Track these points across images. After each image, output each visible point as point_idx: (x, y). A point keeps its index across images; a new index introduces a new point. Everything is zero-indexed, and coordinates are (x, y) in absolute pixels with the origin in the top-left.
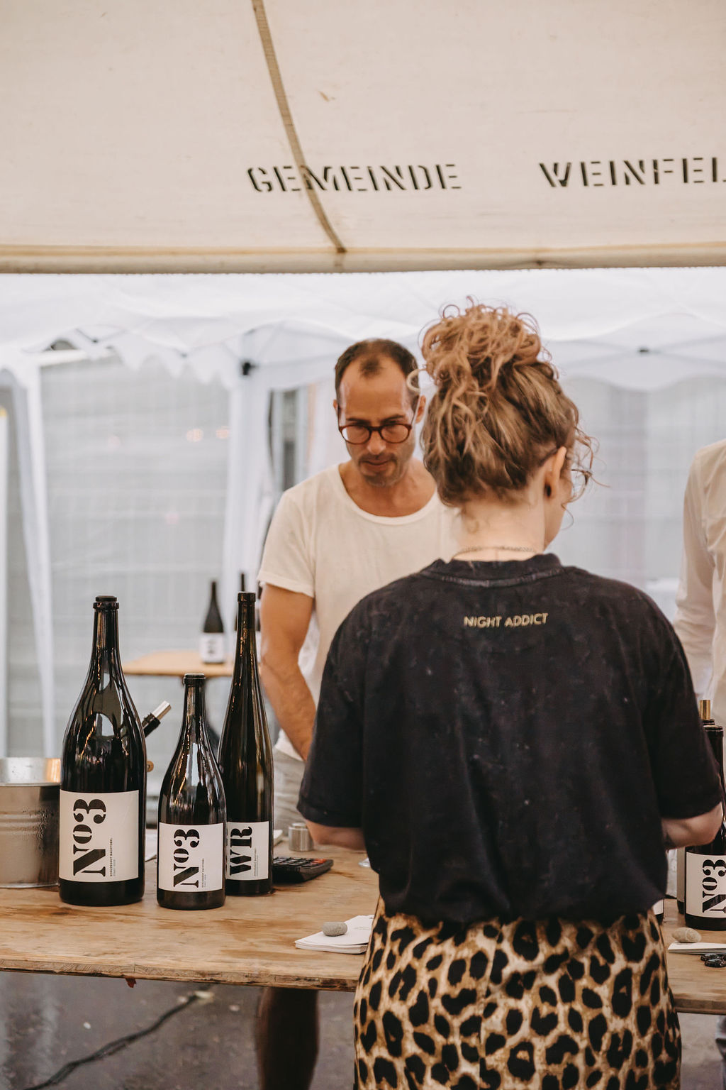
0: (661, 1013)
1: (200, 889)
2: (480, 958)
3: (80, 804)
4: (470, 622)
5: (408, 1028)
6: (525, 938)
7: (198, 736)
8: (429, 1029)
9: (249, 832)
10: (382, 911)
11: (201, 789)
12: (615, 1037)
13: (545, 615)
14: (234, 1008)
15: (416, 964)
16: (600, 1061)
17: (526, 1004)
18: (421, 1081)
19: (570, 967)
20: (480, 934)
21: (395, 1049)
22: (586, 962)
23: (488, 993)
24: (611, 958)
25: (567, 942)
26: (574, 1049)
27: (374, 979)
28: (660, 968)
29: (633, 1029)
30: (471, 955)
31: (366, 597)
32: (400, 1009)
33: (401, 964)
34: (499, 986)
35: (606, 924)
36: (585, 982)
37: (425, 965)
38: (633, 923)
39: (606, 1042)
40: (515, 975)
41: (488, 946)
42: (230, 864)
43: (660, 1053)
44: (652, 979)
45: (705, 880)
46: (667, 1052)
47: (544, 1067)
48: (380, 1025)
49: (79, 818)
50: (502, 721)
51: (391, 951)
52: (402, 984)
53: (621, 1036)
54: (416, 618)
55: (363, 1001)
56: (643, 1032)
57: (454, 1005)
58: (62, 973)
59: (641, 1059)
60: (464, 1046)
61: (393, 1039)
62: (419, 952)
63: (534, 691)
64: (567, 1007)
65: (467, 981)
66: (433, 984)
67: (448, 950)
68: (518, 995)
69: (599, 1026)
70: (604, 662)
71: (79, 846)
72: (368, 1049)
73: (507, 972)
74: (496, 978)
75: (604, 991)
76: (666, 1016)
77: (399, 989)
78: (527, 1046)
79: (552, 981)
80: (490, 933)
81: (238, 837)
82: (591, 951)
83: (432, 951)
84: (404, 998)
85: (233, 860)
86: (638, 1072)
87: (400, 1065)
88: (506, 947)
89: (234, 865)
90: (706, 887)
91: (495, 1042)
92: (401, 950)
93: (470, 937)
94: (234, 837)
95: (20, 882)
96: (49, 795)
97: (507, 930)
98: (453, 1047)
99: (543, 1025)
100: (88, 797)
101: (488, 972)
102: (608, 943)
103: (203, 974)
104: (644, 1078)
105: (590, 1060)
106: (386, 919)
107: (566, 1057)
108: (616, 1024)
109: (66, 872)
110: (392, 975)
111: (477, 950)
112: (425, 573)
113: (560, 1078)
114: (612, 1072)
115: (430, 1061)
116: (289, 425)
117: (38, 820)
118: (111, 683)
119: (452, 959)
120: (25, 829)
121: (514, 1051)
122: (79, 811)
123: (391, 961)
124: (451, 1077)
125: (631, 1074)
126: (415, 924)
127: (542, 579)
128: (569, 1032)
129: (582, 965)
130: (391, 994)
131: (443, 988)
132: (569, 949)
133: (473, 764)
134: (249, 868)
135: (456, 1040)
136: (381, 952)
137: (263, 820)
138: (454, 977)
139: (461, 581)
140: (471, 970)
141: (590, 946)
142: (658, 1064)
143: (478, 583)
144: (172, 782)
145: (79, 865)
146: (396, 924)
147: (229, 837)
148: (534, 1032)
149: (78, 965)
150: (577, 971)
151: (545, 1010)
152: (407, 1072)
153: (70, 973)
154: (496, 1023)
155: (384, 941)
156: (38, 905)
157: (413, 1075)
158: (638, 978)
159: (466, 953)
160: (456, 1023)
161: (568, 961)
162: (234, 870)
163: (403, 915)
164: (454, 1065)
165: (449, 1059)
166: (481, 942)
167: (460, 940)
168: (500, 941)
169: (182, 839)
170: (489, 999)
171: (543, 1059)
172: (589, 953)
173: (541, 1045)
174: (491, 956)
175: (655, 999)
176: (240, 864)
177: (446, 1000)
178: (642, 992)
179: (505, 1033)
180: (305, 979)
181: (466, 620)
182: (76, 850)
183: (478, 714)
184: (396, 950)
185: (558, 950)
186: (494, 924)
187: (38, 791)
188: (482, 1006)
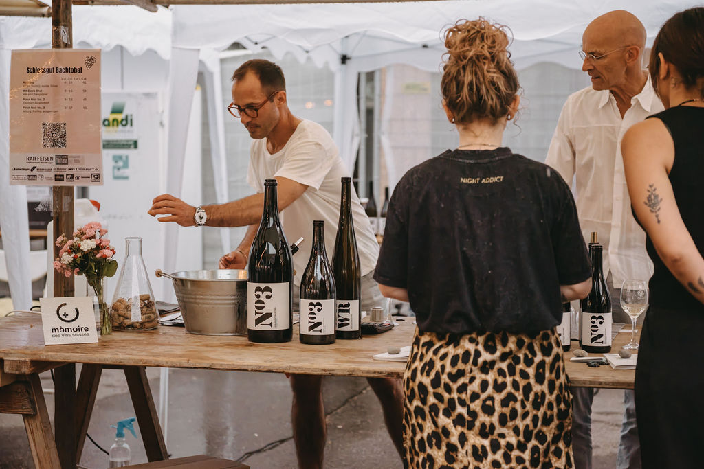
0: (561, 384)
1: (322, 334)
2: (467, 353)
3: (258, 289)
4: (464, 180)
5: (431, 390)
6: (490, 343)
7: (321, 251)
8: (441, 390)
9: (348, 305)
10: (417, 333)
11: (323, 282)
12: (536, 394)
13: (502, 177)
14: (340, 427)
15: (434, 358)
16: (529, 406)
17: (491, 377)
18: (437, 417)
19: (513, 359)
20: (467, 341)
21: (424, 401)
22: (521, 356)
23: (471, 371)
24: (534, 354)
25: (512, 345)
26: (515, 400)
27: (413, 367)
28: (561, 361)
29: (546, 391)
30: (462, 352)
31: (411, 169)
32: (427, 381)
33: (427, 359)
34: (477, 368)
35: (532, 336)
36: (521, 366)
37: (439, 358)
38: (546, 337)
39: (532, 397)
40: (485, 362)
41: (471, 348)
42: (338, 322)
43: (560, 404)
44: (556, 366)
45: (592, 326)
46: (564, 404)
47: (500, 409)
48: (416, 389)
49: (258, 296)
50: (478, 232)
51: (422, 353)
52: (427, 368)
53: (540, 394)
54: (436, 178)
55: (408, 378)
56: (551, 392)
57: (453, 378)
58: (252, 371)
59: (550, 406)
60: (459, 398)
61: (422, 396)
62: (436, 352)
63: (495, 215)
64: (511, 379)
65: (460, 365)
66: (443, 367)
67: (451, 350)
68: (487, 373)
69: (528, 388)
70: (531, 202)
71: (258, 311)
72: (411, 402)
73: (480, 360)
74: (475, 363)
75: (531, 371)
76: (564, 385)
77: (426, 370)
78: (491, 398)
79: (504, 366)
80: (472, 341)
81: (342, 308)
82: (524, 350)
83: (442, 351)
84: (428, 375)
85: (340, 320)
86: (549, 413)
87: (427, 409)
88: (480, 348)
89: (340, 323)
90: (593, 330)
91: (475, 397)
92: (427, 351)
93: (462, 342)
94: (340, 308)
95: (226, 333)
96: (242, 286)
97: (481, 339)
98: (453, 399)
99: (499, 387)
100: (263, 286)
101: (471, 360)
102: (533, 347)
103: (325, 370)
104: (552, 416)
105: (523, 406)
106: (419, 337)
107: (511, 404)
108: (537, 388)
109: (251, 325)
110: (422, 364)
111: (465, 350)
112: (442, 156)
113: (508, 414)
114: (535, 412)
115: (442, 407)
116: (370, 99)
117: (235, 299)
118: (274, 224)
119: (452, 355)
120: (230, 304)
121: (484, 401)
122: (257, 293)
123: (422, 356)
124: (453, 415)
125: (545, 414)
126: (434, 339)
127: (501, 159)
128: (513, 391)
129: (519, 358)
130: (422, 373)
131: (448, 369)
132: (513, 349)
133: (463, 252)
134: (348, 324)
135: (455, 395)
136: (417, 353)
137: (356, 299)
138: (454, 363)
139: (460, 160)
140: (462, 360)
141: (524, 348)
142: (559, 410)
143: (468, 161)
144: (307, 278)
145: (258, 321)
146: (425, 339)
147: (338, 308)
148: (494, 391)
149: (260, 367)
150: (517, 361)
151: (500, 380)
152: (430, 412)
153: (256, 371)
154: (475, 387)
155: (418, 348)
156: (237, 342)
157: (433, 414)
158: (549, 365)
159: (460, 351)
160: (455, 386)
161: (512, 356)
162: (340, 326)
163: (428, 333)
164: (454, 408)
165: (451, 405)
166: (466, 345)
167: (456, 345)
168: (477, 344)
169: (313, 307)
170: (472, 374)
171: (499, 405)
172: (523, 352)
173: (498, 397)
174: (472, 352)
175: (558, 377)
176: (344, 322)
177: (450, 375)
178: (551, 372)
179: (480, 392)
180: (378, 372)
181: (462, 179)
182: (256, 313)
183: (466, 227)
184: (424, 352)
185: (507, 350)
186: (474, 336)
187: (235, 284)
188: (468, 378)
